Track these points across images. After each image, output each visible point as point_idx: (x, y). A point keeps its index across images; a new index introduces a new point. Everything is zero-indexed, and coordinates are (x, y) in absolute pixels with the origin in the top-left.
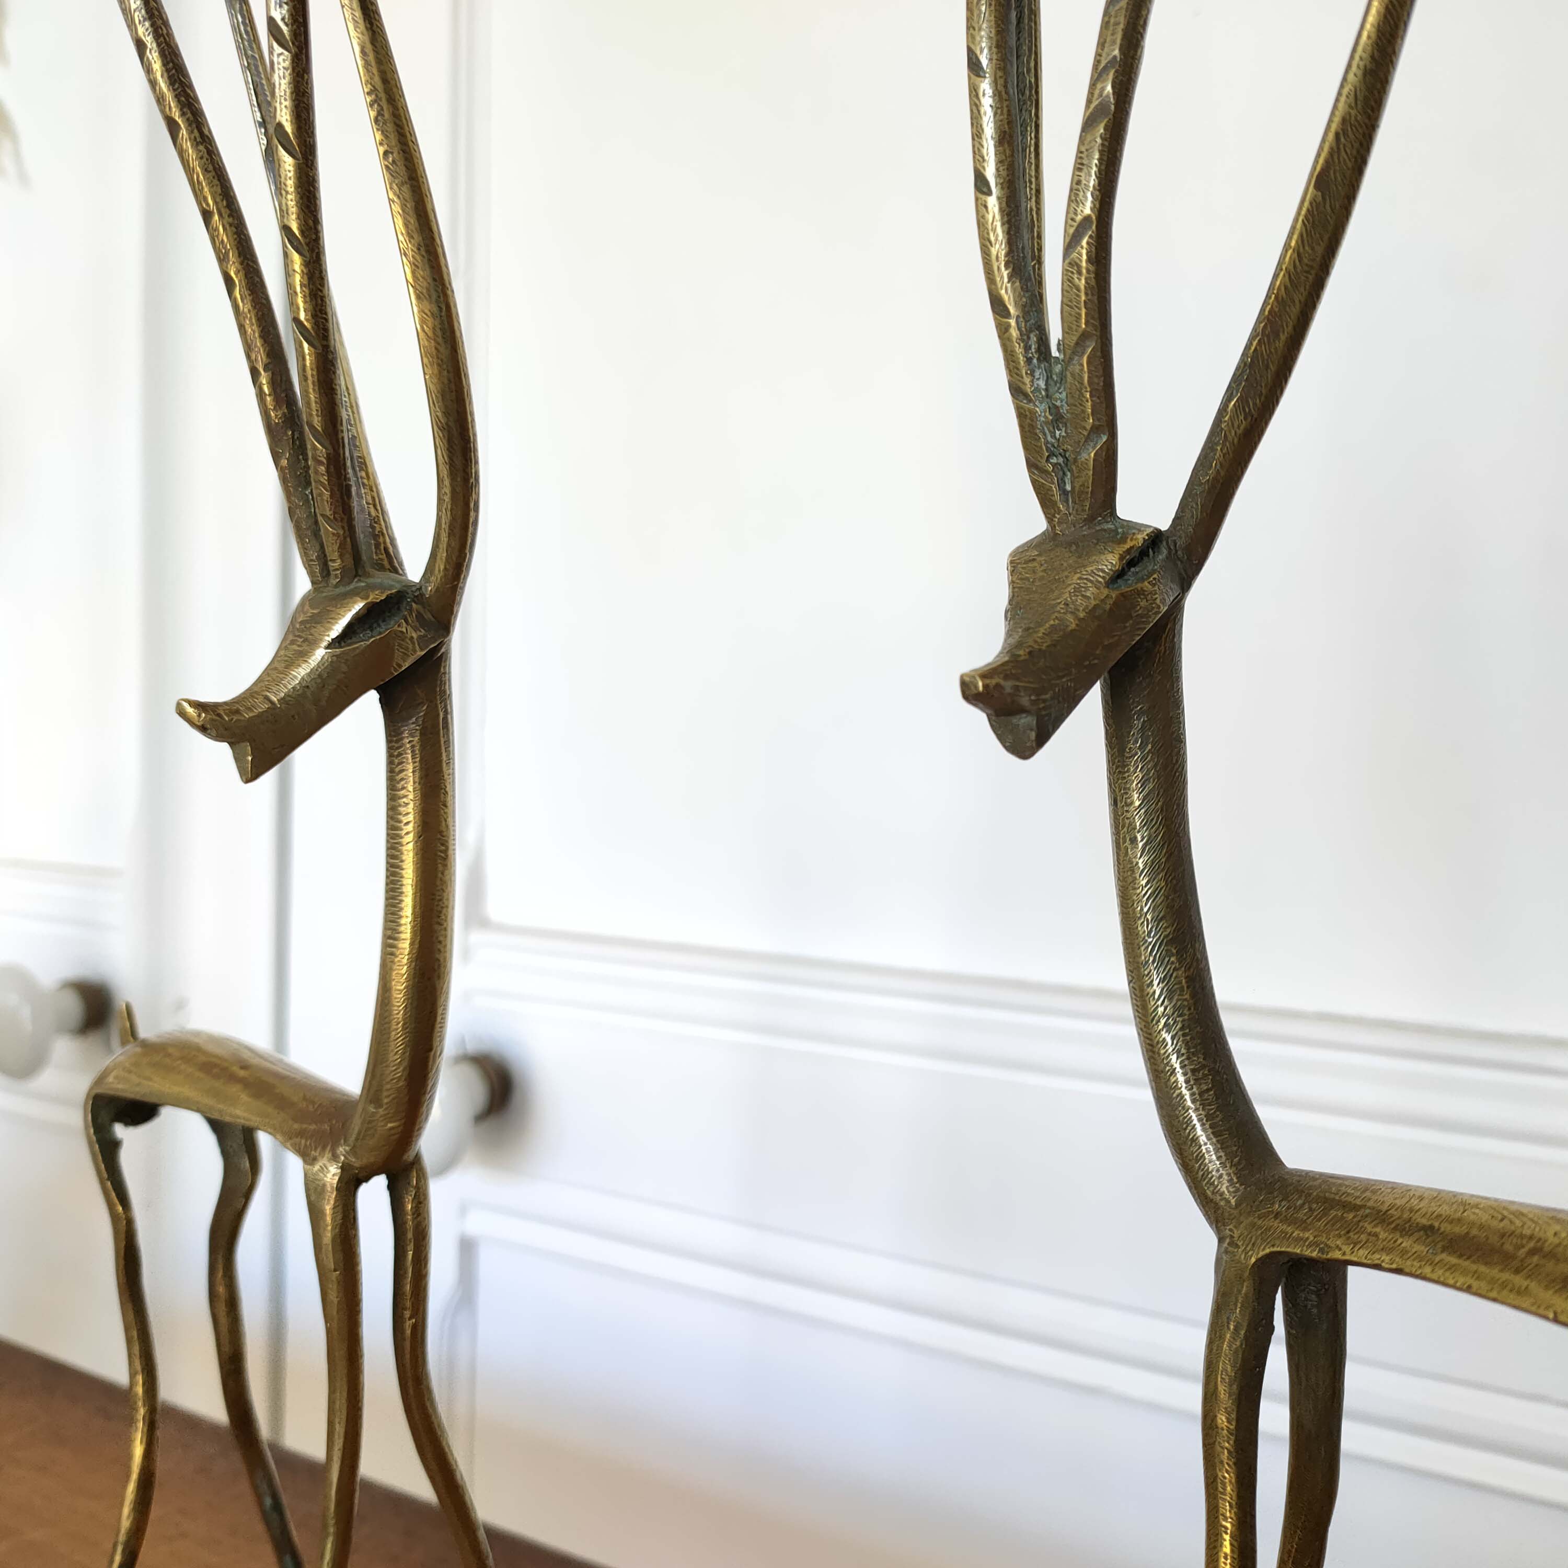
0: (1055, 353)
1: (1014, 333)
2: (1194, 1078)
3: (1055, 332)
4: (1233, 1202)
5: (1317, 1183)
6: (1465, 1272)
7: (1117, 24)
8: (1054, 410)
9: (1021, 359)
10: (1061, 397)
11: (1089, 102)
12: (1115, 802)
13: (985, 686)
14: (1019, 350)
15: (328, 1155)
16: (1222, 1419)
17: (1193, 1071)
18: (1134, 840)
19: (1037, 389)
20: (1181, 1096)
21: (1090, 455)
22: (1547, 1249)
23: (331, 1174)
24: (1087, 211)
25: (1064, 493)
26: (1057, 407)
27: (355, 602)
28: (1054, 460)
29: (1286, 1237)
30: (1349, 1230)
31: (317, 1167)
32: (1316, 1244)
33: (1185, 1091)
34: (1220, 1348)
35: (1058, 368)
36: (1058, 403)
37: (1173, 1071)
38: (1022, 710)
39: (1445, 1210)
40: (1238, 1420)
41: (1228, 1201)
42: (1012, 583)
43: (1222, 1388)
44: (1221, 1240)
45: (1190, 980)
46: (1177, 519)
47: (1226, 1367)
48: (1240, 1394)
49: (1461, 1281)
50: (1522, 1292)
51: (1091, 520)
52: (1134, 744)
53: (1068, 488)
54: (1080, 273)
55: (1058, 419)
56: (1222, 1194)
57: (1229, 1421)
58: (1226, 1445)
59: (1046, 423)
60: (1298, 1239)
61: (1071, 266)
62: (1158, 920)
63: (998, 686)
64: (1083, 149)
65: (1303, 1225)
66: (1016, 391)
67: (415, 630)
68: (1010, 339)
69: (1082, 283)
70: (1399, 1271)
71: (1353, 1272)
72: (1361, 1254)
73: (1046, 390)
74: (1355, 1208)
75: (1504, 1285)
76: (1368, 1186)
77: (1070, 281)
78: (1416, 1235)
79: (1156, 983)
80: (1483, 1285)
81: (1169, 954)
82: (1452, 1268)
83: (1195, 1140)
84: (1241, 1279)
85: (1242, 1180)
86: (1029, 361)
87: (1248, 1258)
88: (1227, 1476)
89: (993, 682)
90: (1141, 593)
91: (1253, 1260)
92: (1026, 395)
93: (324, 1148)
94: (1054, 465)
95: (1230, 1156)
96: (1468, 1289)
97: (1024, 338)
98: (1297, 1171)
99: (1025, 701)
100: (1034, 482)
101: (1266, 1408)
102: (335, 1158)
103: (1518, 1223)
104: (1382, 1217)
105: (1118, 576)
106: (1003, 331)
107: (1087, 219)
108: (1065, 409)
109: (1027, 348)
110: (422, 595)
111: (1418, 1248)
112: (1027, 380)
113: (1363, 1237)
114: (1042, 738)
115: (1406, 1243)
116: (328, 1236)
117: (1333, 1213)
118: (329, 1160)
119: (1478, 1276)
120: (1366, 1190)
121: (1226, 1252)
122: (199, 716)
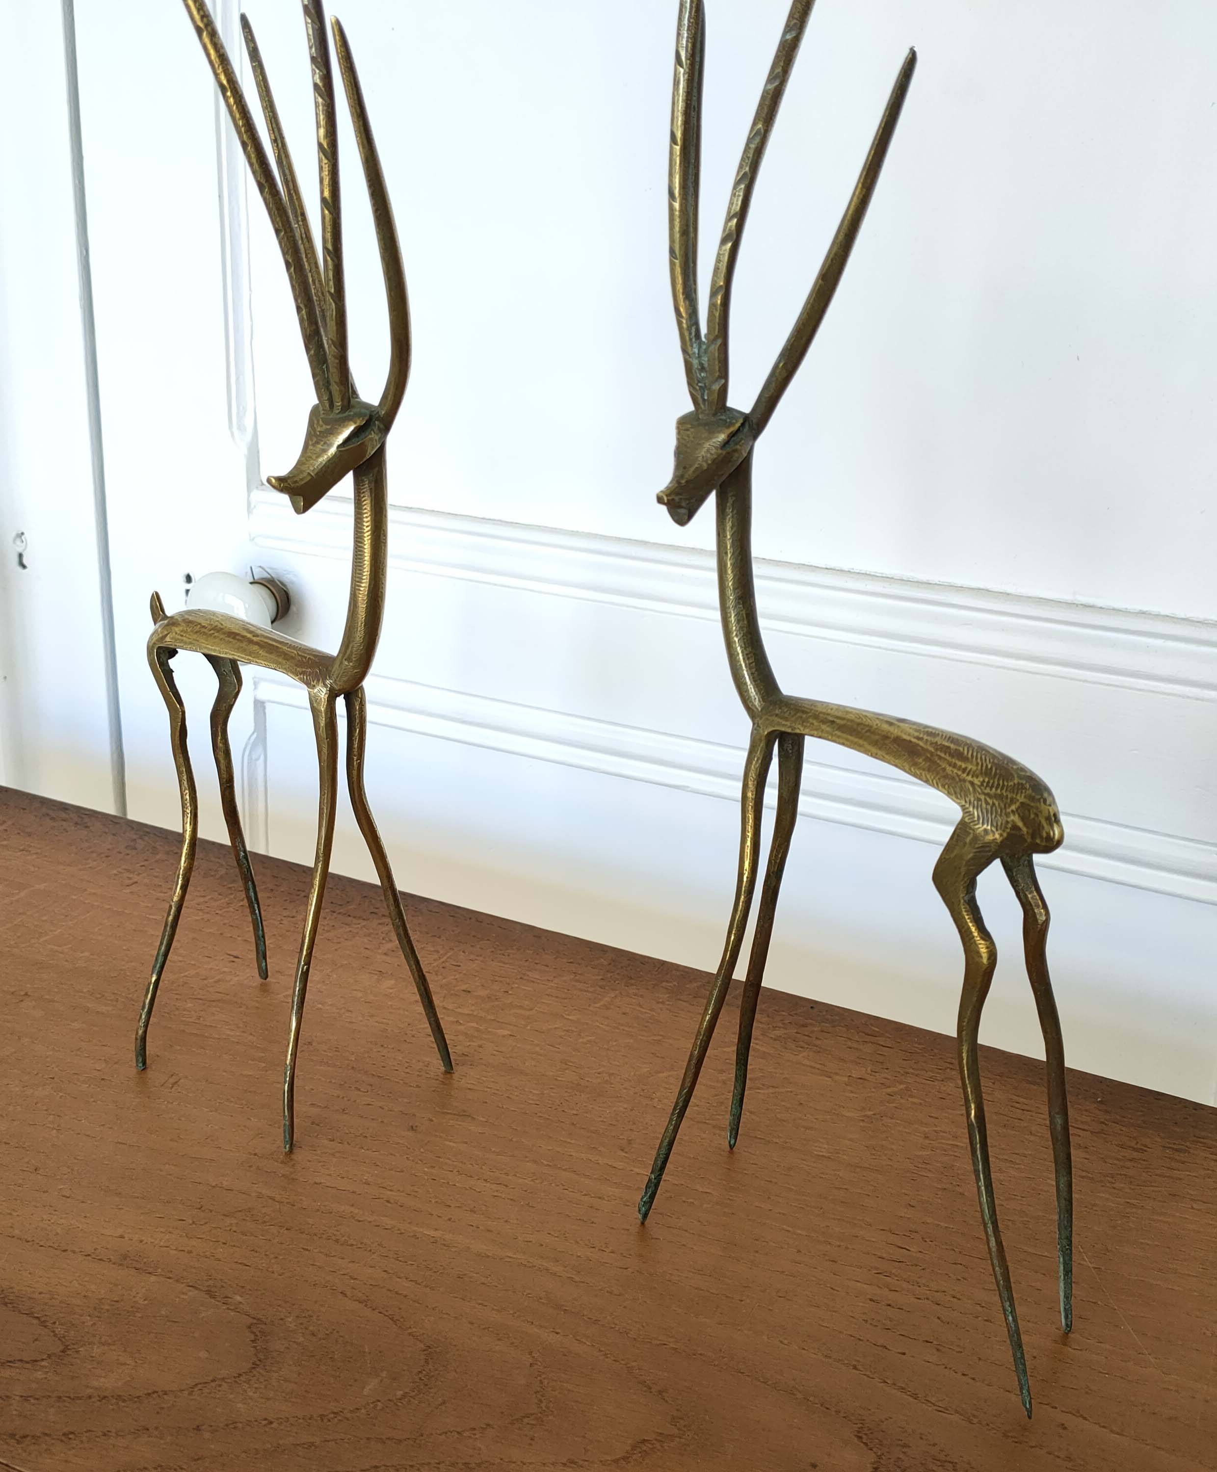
0: (703, 339)
1: (685, 326)
2: (747, 657)
3: (704, 329)
4: (760, 709)
5: (794, 702)
6: (843, 738)
7: (739, 196)
8: (701, 364)
9: (687, 338)
10: (705, 360)
11: (724, 230)
12: (719, 534)
13: (668, 500)
14: (686, 334)
15: (321, 684)
16: (750, 795)
17: (747, 654)
18: (726, 553)
19: (694, 353)
20: (741, 665)
21: (716, 387)
22: (872, 730)
23: (322, 692)
24: (722, 283)
25: (704, 400)
26: (702, 364)
27: (351, 425)
28: (700, 384)
29: (779, 724)
30: (803, 722)
31: (316, 690)
32: (790, 727)
33: (742, 662)
34: (750, 767)
35: (704, 347)
36: (703, 362)
37: (738, 654)
38: (682, 507)
39: (840, 714)
40: (756, 794)
41: (757, 709)
42: (678, 439)
43: (750, 783)
44: (754, 724)
45: (748, 615)
46: (754, 410)
47: (753, 775)
48: (757, 784)
49: (841, 741)
50: (860, 746)
51: (715, 415)
52: (729, 510)
53: (706, 398)
54: (716, 310)
55: (702, 368)
56: (755, 706)
57: (752, 795)
58: (750, 805)
59: (698, 369)
60: (784, 725)
61: (712, 306)
62: (735, 589)
63: (673, 499)
64: (721, 253)
65: (786, 719)
66: (684, 351)
67: (377, 434)
68: (683, 327)
69: (717, 314)
70: (820, 737)
71: (807, 737)
72: (807, 731)
73: (698, 354)
74: (807, 713)
75: (855, 743)
76: (814, 703)
77: (712, 312)
78: (828, 724)
79: (733, 616)
80: (848, 743)
81: (739, 603)
82: (839, 737)
83: (746, 684)
84: (760, 740)
85: (764, 700)
86: (691, 340)
87: (764, 732)
88: (750, 816)
89: (670, 498)
90: (736, 451)
91: (766, 733)
92: (689, 355)
93: (318, 681)
94: (701, 387)
95: (760, 691)
96: (843, 744)
97: (689, 329)
98: (787, 696)
99: (684, 504)
100: (690, 392)
101: (767, 790)
102: (325, 685)
103: (864, 720)
104: (816, 717)
105: (726, 444)
106: (680, 323)
107: (721, 286)
108: (706, 365)
109: (690, 334)
110: (379, 416)
111: (828, 729)
112: (690, 348)
113: (808, 724)
114: (690, 516)
115: (824, 727)
116: (322, 723)
117: (799, 714)
118: (322, 687)
119: (847, 740)
120: (811, 705)
121: (756, 729)
122: (280, 485)
